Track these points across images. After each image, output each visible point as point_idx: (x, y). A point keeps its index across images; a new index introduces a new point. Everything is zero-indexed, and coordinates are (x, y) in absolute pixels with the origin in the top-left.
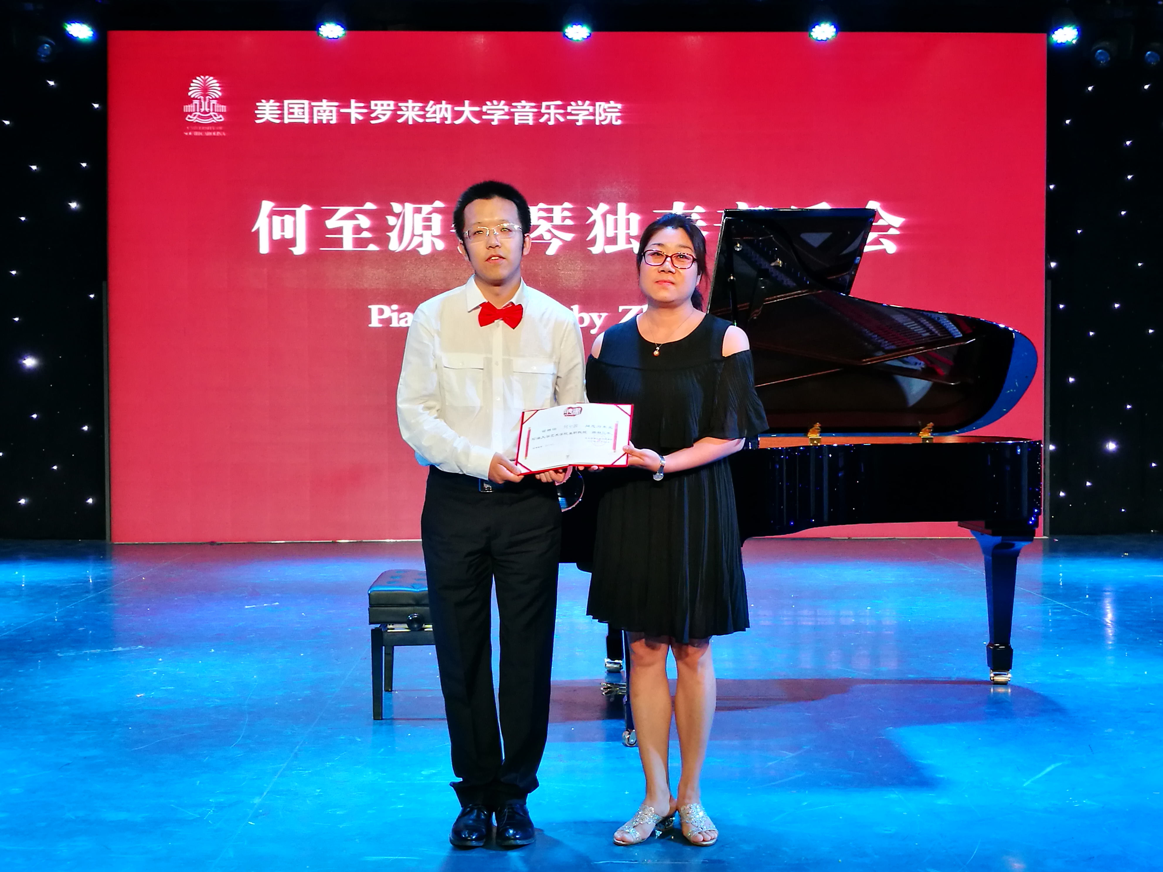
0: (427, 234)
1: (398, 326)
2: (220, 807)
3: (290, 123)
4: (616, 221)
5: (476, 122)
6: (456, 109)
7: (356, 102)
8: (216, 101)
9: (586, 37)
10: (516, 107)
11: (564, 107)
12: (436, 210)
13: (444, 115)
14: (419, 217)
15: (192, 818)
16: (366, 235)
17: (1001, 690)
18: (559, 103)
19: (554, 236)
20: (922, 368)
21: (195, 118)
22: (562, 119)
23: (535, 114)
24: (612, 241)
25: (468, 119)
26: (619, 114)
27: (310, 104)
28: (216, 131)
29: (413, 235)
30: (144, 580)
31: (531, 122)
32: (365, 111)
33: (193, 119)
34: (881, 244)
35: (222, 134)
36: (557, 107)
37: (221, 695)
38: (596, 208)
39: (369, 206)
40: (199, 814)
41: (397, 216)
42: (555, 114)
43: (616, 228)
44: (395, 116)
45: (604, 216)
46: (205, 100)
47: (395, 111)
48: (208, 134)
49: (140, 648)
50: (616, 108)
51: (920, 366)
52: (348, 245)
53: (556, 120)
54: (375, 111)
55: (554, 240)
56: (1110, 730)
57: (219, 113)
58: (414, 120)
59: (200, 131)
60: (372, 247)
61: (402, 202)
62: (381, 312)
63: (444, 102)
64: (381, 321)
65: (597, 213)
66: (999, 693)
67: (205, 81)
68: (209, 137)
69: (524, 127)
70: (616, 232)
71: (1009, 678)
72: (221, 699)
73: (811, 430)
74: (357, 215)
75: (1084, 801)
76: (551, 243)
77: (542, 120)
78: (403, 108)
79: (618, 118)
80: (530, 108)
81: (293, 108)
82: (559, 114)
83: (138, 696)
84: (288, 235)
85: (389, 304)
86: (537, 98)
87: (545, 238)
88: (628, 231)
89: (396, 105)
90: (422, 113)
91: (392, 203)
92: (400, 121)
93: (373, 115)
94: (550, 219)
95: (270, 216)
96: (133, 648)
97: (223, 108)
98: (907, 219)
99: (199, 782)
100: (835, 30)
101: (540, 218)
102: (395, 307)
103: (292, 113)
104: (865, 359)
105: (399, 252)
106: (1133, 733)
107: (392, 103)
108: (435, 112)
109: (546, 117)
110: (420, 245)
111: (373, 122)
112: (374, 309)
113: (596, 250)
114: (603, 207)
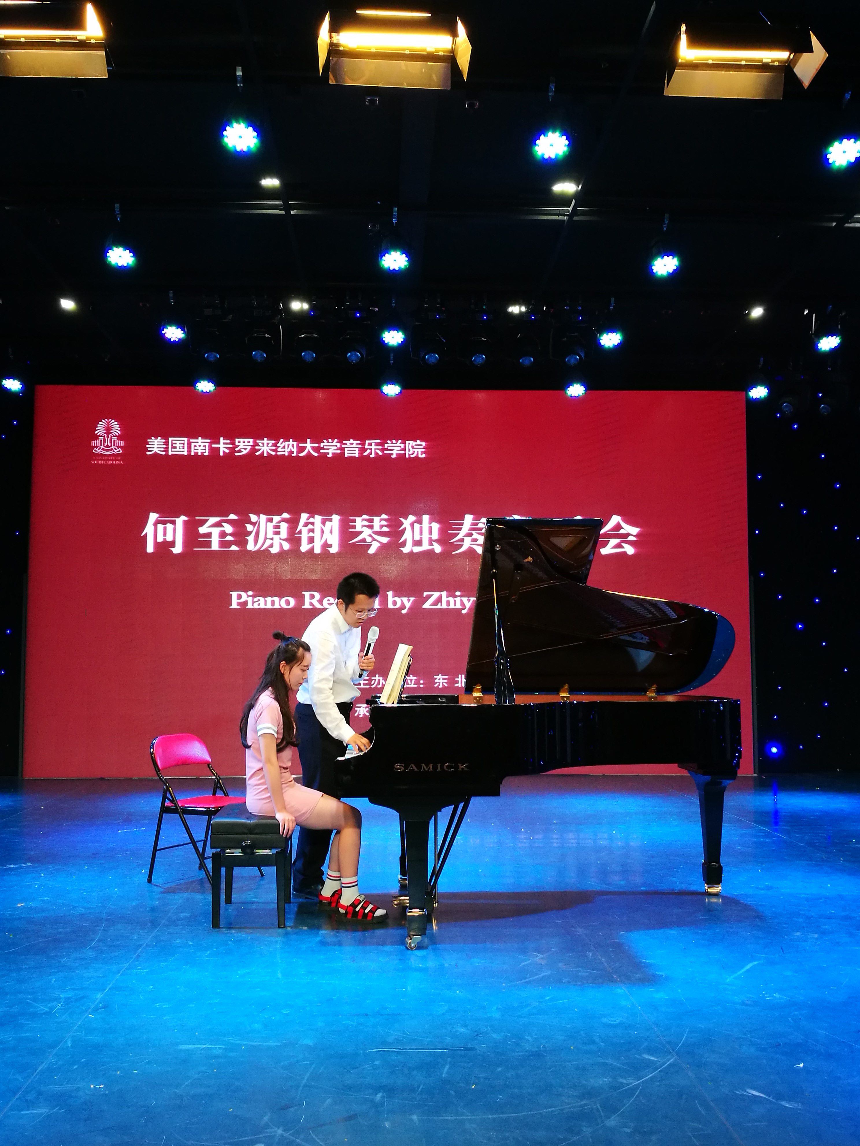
0: (276, 538)
1: (252, 607)
2: (68, 1001)
3: (172, 455)
4: (421, 529)
5: (316, 454)
6: (301, 445)
7: (224, 440)
8: (116, 438)
9: (398, 393)
10: (346, 444)
11: (382, 444)
12: (284, 520)
13: (291, 449)
14: (270, 525)
15: (43, 1012)
16: (229, 538)
17: (714, 900)
18: (378, 441)
19: (374, 539)
20: (647, 642)
21: (100, 450)
22: (380, 453)
23: (360, 449)
24: (418, 543)
25: (309, 452)
26: (424, 450)
27: (188, 441)
28: (116, 460)
29: (266, 538)
30: (43, 809)
31: (357, 455)
32: (231, 446)
33: (98, 451)
34: (623, 547)
35: (120, 462)
36: (377, 444)
37: (86, 904)
38: (406, 519)
39: (232, 517)
40: (50, 1008)
41: (254, 524)
42: (375, 449)
43: (421, 533)
44: (254, 450)
45: (412, 525)
46: (108, 437)
47: (254, 446)
48: (109, 462)
49: (28, 866)
50: (422, 445)
51: (645, 640)
52: (215, 546)
53: (376, 453)
54: (239, 446)
55: (374, 543)
56: (798, 934)
57: (118, 447)
58: (267, 452)
59: (104, 460)
60: (234, 548)
61: (258, 514)
62: (239, 597)
63: (291, 440)
64: (239, 604)
65: (407, 522)
66: (712, 903)
67: (108, 423)
68: (110, 464)
69: (352, 459)
70: (421, 536)
71: (720, 890)
72: (84, 908)
73: (562, 690)
74: (223, 524)
75: (775, 995)
76: (371, 545)
77: (365, 454)
78: (260, 444)
79: (422, 453)
80: (356, 445)
81: (176, 444)
82: (379, 449)
83: (19, 905)
84: (169, 538)
85: (246, 591)
86: (362, 438)
87: (367, 541)
88: (430, 536)
89: (254, 442)
90: (274, 448)
91: (250, 515)
92: (257, 454)
93: (237, 449)
94: (371, 527)
95: (155, 524)
96: (23, 865)
97: (122, 443)
98: (642, 530)
99: (54, 980)
100: (584, 389)
101: (363, 526)
102: (250, 593)
103: (175, 448)
104: (602, 634)
105: (255, 551)
106: (816, 936)
107: (251, 440)
108: (284, 447)
109: (369, 451)
110: (271, 546)
111: (236, 454)
112: (234, 594)
113: (406, 550)
114: (411, 518)
